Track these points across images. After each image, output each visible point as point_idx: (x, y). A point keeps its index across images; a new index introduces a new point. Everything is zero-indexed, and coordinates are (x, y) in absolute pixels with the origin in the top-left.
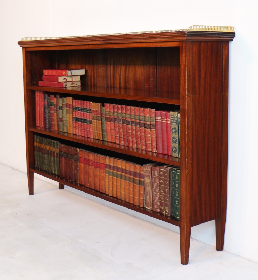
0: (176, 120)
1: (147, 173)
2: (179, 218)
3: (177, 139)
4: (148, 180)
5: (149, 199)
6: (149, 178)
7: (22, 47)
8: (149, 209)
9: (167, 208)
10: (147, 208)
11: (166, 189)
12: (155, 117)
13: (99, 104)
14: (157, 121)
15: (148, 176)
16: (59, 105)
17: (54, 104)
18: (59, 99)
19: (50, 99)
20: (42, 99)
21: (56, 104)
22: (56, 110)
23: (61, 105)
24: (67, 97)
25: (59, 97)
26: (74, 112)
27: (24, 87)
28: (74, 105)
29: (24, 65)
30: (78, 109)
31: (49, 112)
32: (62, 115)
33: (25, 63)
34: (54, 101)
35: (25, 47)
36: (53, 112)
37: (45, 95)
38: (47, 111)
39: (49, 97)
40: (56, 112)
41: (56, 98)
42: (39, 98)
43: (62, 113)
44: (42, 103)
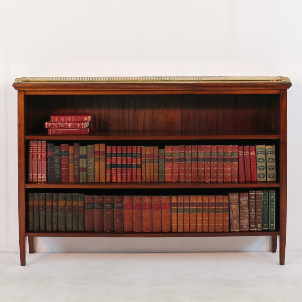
0: (264, 152)
1: (234, 200)
2: (275, 229)
3: (264, 167)
4: (236, 206)
5: (235, 222)
6: (237, 204)
7: (17, 91)
8: (236, 231)
9: (260, 225)
10: (233, 231)
11: (258, 209)
12: (238, 151)
13: (157, 147)
14: (240, 154)
15: (235, 203)
16: (81, 153)
17: (69, 154)
18: (80, 147)
19: (60, 149)
20: (45, 150)
21: (74, 154)
22: (73, 160)
23: (85, 153)
24: (95, 144)
25: (79, 145)
26: (108, 159)
27: (20, 138)
28: (109, 151)
29: (20, 112)
30: (116, 155)
31: (57, 164)
32: (87, 164)
33: (23, 110)
34: (69, 150)
35: (24, 91)
36: (68, 162)
37: (48, 144)
38: (53, 163)
39: (59, 147)
40: (74, 162)
41: (73, 146)
42: (36, 149)
43: (87, 162)
44: (46, 154)
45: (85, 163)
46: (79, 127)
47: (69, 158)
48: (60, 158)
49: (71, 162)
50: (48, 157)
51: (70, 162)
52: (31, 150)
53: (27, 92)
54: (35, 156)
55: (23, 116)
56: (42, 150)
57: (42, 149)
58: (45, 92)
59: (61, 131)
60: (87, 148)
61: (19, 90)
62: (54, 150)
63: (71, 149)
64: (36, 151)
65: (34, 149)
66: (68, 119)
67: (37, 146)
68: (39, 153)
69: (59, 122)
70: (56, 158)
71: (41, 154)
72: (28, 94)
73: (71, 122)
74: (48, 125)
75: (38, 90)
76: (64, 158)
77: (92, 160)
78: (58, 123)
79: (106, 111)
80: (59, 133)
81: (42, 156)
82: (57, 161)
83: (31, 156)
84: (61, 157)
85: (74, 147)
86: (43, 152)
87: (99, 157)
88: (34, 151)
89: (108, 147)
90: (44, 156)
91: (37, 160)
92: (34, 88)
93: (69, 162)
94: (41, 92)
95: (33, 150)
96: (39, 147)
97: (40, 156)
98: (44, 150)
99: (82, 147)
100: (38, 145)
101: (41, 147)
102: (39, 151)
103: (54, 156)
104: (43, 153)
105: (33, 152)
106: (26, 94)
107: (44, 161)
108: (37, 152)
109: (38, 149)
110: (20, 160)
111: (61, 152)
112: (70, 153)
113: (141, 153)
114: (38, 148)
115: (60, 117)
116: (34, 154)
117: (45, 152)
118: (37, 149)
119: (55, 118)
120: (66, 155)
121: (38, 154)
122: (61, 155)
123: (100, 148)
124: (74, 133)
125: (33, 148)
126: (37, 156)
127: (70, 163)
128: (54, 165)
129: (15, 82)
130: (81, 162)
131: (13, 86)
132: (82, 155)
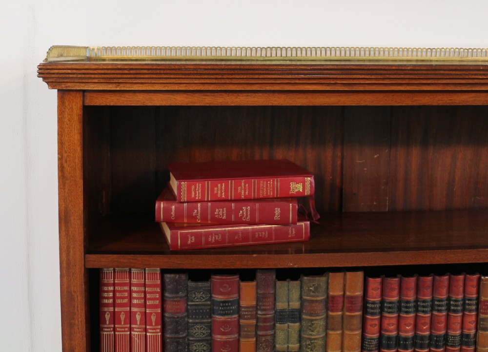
16: (281, 305)
17: (239, 307)
18: (279, 283)
19: (210, 291)
20: (157, 296)
21: (257, 307)
22: (254, 328)
23: (295, 305)
24: (330, 274)
25: (274, 277)
26: (373, 320)
27: (68, 264)
28: (374, 296)
29: (67, 169)
30: (400, 307)
31: (199, 341)
32: (300, 339)
33: (77, 161)
34: (239, 296)
35: (84, 91)
36: (236, 336)
37: (168, 277)
38: (184, 338)
39: (206, 284)
40: (256, 336)
41: (254, 283)
42: (126, 294)
43: (300, 331)
44: (159, 310)
45: (294, 336)
46: (277, 217)
47: (239, 322)
48: (210, 322)
49: (247, 337)
50: (167, 320)
51: (242, 333)
52: (108, 298)
53: (94, 95)
54: (122, 317)
55: (80, 182)
56: (148, 296)
57: (145, 292)
58: (160, 96)
59: (216, 233)
60: (301, 287)
61: (63, 86)
62: (187, 296)
63: (248, 293)
64: (126, 301)
65: (118, 295)
66: (236, 189)
67: (130, 285)
68: (137, 306)
69: (208, 201)
70: (197, 323)
71: (143, 310)
72: (97, 104)
73: (247, 200)
74: (167, 210)
75: (136, 87)
76: (224, 323)
77: (317, 329)
78: (204, 204)
79: (339, 154)
80: (210, 243)
81: (145, 317)
82: (199, 331)
83: (107, 317)
84: (211, 317)
85: (257, 287)
86: (148, 303)
87: (342, 316)
88: (118, 301)
89: (371, 280)
90: (153, 318)
91: (131, 329)
92: (121, 81)
93: (239, 335)
94: (146, 95)
95: (114, 298)
96: (137, 285)
97: (138, 317)
98: (154, 298)
99: (286, 283)
100: (134, 281)
101: (145, 285)
102: (135, 301)
103: (188, 316)
104: (152, 306)
105: (114, 305)
106: (88, 102)
107: (154, 332)
108: (130, 305)
109: (134, 295)
110: (71, 339)
111: (214, 303)
112: (243, 303)
113: (478, 299)
114: (133, 288)
115: (208, 183)
116: (117, 309)
117: (157, 302)
118: (130, 292)
119: (193, 187)
120: (227, 314)
121: (134, 309)
122: (212, 312)
123: (344, 286)
124: (260, 238)
125: (114, 292)
126: (130, 317)
127: (242, 340)
128: (188, 345)
129: (51, 59)
130: (280, 336)
131: (40, 74)
132: (282, 311)
